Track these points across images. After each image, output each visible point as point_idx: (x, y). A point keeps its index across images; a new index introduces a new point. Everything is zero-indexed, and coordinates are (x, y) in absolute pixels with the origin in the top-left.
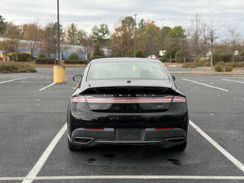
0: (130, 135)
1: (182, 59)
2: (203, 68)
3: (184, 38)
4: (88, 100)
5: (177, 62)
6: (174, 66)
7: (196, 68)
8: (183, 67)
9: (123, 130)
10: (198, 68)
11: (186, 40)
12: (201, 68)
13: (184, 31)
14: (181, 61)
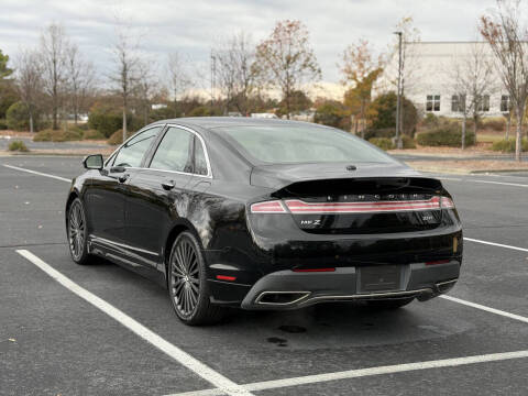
0: (381, 280)
1: (23, 122)
2: (85, 143)
3: (7, 75)
4: (291, 208)
5: (12, 129)
6: (9, 137)
7: (68, 143)
8: (35, 140)
9: (370, 270)
10: (73, 143)
11: (12, 80)
12: (78, 142)
13: (7, 58)
14: (21, 126)
